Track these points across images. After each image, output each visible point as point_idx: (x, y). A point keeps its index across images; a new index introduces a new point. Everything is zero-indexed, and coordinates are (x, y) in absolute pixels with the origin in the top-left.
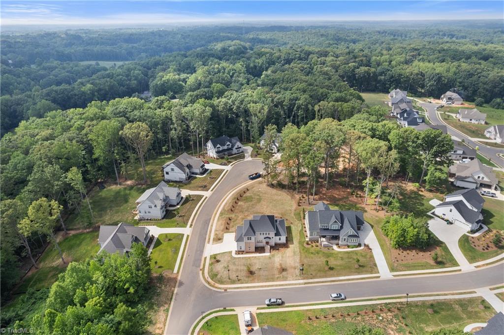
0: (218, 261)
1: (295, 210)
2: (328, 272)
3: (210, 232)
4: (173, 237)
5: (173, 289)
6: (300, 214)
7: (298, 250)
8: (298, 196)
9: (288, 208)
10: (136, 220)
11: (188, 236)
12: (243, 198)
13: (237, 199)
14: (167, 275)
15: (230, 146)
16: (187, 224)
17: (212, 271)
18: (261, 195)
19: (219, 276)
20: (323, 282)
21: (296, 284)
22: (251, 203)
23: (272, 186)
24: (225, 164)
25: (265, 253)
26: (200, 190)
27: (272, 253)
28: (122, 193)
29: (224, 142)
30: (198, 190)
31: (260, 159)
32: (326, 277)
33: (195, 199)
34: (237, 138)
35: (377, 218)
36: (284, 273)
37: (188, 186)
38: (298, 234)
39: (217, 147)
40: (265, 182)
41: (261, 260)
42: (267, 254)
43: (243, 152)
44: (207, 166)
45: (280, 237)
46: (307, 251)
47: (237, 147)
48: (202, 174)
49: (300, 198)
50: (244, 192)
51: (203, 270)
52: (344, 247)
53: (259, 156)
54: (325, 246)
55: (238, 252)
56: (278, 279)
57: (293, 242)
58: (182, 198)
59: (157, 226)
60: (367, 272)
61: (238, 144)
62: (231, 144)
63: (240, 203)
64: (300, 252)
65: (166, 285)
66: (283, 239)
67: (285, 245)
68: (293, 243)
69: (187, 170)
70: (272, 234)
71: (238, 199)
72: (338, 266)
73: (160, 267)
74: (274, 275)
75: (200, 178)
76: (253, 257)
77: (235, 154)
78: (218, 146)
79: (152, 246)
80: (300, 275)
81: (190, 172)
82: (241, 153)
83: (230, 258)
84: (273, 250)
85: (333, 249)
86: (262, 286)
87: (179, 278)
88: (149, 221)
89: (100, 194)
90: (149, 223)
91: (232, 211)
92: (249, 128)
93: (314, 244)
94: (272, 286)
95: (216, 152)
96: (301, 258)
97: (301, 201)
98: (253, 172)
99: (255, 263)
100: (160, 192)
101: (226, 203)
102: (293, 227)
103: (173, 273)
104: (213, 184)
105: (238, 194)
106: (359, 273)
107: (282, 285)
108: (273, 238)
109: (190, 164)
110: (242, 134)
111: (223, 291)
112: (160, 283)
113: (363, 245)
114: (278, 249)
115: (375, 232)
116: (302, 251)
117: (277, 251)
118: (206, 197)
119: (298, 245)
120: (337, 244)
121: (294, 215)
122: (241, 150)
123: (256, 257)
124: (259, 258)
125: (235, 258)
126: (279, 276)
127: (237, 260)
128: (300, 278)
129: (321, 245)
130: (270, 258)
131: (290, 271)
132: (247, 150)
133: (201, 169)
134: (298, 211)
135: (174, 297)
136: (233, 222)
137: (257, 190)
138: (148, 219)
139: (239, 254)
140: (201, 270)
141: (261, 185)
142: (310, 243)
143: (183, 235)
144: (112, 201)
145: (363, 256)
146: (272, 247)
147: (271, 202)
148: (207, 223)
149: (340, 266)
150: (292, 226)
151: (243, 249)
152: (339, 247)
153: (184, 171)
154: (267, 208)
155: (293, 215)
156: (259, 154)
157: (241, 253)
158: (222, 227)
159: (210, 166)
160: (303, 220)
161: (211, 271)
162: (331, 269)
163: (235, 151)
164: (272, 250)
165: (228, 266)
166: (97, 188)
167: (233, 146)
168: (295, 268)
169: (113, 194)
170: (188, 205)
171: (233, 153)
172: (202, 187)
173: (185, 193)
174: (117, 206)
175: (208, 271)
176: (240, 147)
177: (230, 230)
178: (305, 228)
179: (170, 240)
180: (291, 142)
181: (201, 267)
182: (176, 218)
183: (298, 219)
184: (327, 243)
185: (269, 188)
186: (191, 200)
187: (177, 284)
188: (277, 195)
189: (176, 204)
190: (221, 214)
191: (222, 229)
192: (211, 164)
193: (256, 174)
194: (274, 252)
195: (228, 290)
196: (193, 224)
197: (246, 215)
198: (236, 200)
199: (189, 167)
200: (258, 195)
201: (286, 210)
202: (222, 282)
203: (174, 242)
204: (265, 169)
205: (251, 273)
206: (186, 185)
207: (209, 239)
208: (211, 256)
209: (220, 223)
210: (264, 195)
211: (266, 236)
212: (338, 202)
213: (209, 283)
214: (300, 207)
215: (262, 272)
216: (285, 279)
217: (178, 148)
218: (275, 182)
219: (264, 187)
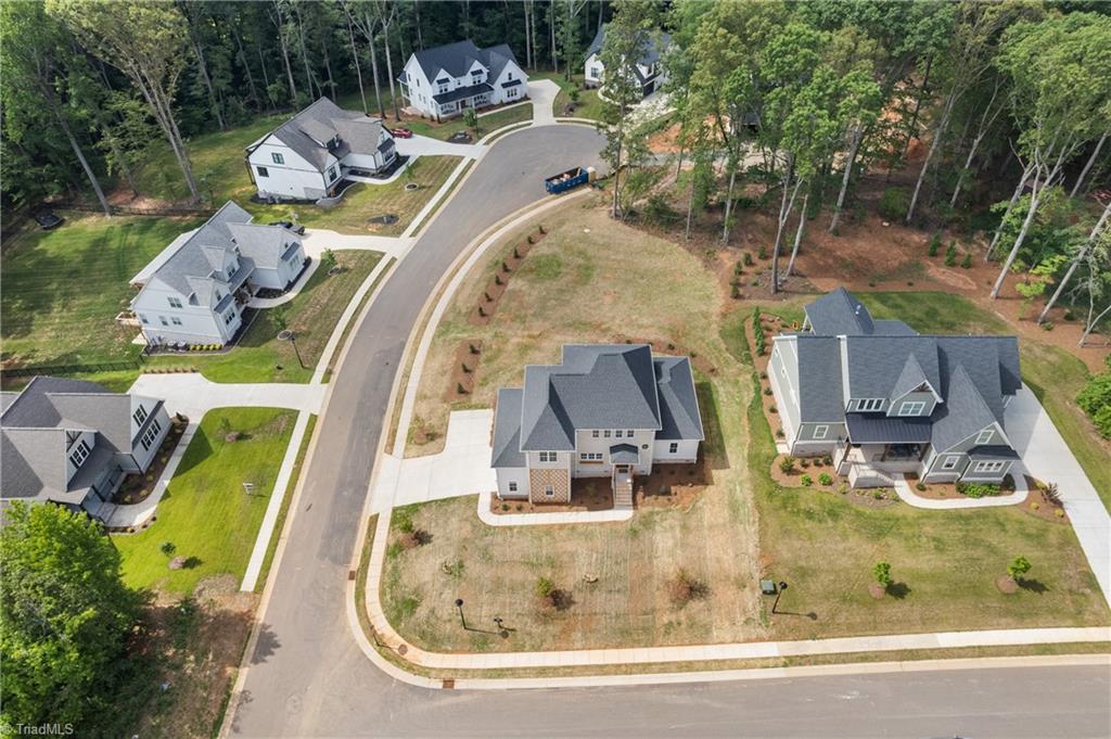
0: (421, 538)
1: (724, 315)
2: (881, 607)
3: (400, 402)
4: (253, 423)
5: (230, 670)
6: (743, 330)
7: (750, 496)
8: (729, 259)
9: (696, 307)
10: (138, 347)
11: (313, 419)
12: (525, 264)
13: (505, 266)
14: (212, 603)
15: (484, 78)
16: (313, 370)
17: (395, 583)
18: (590, 251)
19: (422, 612)
20: (864, 657)
21: (747, 664)
22: (555, 285)
23: (630, 216)
24: (466, 140)
25: (611, 507)
26: (373, 234)
27: (644, 510)
28: (114, 244)
29: (464, 62)
30: (366, 233)
31: (583, 122)
32: (874, 628)
33: (351, 265)
34: (506, 48)
35: (1052, 358)
36: (696, 605)
37: (334, 216)
38: (745, 420)
39: (439, 77)
40: (604, 203)
41: (599, 543)
42: (621, 515)
43: (526, 98)
44: (402, 146)
45: (674, 441)
46: (788, 501)
47: (507, 80)
48: (385, 172)
49: (739, 265)
50: (530, 241)
51: (360, 576)
52: (940, 488)
53: (580, 111)
54: (863, 485)
55: (503, 504)
56: (670, 634)
57: (724, 458)
58: (308, 262)
59: (208, 376)
60: (1057, 617)
61: (511, 69)
62: (485, 71)
63: (514, 284)
64: (758, 506)
65: (205, 654)
66: (687, 449)
67: (694, 473)
68: (724, 465)
69: (330, 160)
70: (644, 436)
71: (506, 269)
72: (920, 577)
73: (191, 563)
74: (653, 610)
75: (377, 188)
76: (562, 527)
77: (502, 104)
78: (443, 74)
79: (174, 462)
80: (763, 615)
81: (342, 167)
82: (520, 100)
83: (469, 527)
84: (647, 494)
85: (897, 500)
86: (602, 670)
87: (261, 616)
88: (182, 354)
89: (41, 246)
90: (182, 360)
91: (483, 315)
92: (546, 20)
93: (814, 473)
94: (646, 668)
95: (435, 97)
96: (762, 533)
97: (742, 279)
98: (562, 165)
99: (573, 555)
100: (211, 243)
101: (463, 284)
102: (721, 390)
103: (237, 591)
104: (419, 210)
105: (506, 246)
106: (1023, 619)
107: (688, 666)
108: (645, 447)
109: (342, 137)
110: (525, 42)
111: (440, 685)
112: (181, 644)
113: (1020, 481)
114: (667, 493)
115: (1058, 421)
116: (764, 503)
117: (662, 499)
118: (393, 260)
119: (746, 473)
120: (911, 476)
121: (723, 334)
122: (520, 91)
123: (573, 527)
124: (586, 532)
125: (489, 530)
126: (673, 618)
127: (499, 539)
128: (762, 632)
129: (845, 476)
130: (634, 533)
131: (723, 594)
132: (539, 91)
133: (380, 157)
134: (734, 320)
135: (230, 714)
136: (489, 360)
137: (577, 233)
138: (176, 347)
139: (506, 509)
140: (352, 576)
141: (590, 215)
142: (797, 464)
143: (293, 415)
144: (74, 273)
145: (1029, 536)
146: (640, 482)
147: (627, 282)
148: (388, 363)
149: (934, 577)
150: (715, 381)
151: (522, 490)
152: (921, 488)
153: (317, 163)
154: (615, 303)
155: (716, 336)
156: (578, 105)
157: (514, 505)
158: (445, 383)
159: (414, 147)
160: (757, 360)
161: (392, 581)
162: (897, 591)
163: (499, 94)
164: (640, 494)
165: (461, 566)
166: (33, 227)
167: (492, 77)
168: (741, 584)
169: (82, 248)
170: (324, 291)
171: (495, 99)
172: (378, 220)
173: (318, 242)
174: (86, 293)
175: (382, 583)
176: (518, 82)
177: (474, 399)
178: (769, 393)
179: (241, 437)
180: (722, 31)
181: (355, 564)
182: (278, 344)
183: (736, 354)
184: (873, 474)
185: (620, 225)
186: (339, 271)
187: (251, 648)
188: (651, 253)
189: (282, 288)
190: (445, 326)
191: (442, 391)
192: (418, 138)
193: (572, 173)
194: (650, 505)
195: (460, 684)
196: (337, 369)
197: (536, 333)
198: (498, 271)
199: (336, 147)
200: (581, 253)
201: (690, 314)
202: (433, 642)
203: (256, 446)
204: (605, 154)
205: (558, 599)
206: (327, 211)
207: (393, 433)
208: (395, 510)
209: (436, 364)
210: (604, 253)
211: (619, 441)
212: (882, 287)
213: (380, 644)
214: (739, 304)
215: (599, 599)
216: (701, 635)
217: (314, 85)
218: (641, 203)
219: (600, 223)
